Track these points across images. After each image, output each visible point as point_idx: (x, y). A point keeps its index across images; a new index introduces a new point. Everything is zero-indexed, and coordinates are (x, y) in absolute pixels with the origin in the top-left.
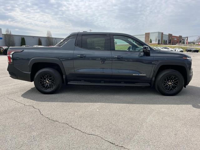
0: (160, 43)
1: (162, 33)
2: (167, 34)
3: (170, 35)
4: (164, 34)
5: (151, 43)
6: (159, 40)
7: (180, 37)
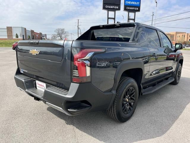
0: (25, 38)
1: (25, 29)
2: (30, 30)
3: (32, 32)
4: (27, 30)
5: (18, 38)
6: (23, 35)
7: (41, 34)
